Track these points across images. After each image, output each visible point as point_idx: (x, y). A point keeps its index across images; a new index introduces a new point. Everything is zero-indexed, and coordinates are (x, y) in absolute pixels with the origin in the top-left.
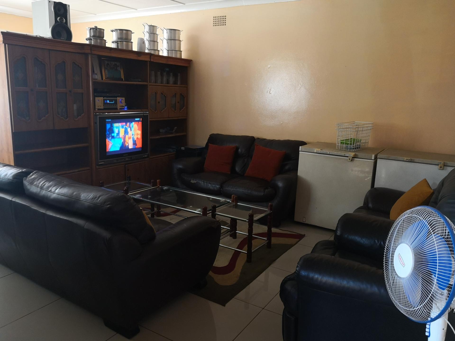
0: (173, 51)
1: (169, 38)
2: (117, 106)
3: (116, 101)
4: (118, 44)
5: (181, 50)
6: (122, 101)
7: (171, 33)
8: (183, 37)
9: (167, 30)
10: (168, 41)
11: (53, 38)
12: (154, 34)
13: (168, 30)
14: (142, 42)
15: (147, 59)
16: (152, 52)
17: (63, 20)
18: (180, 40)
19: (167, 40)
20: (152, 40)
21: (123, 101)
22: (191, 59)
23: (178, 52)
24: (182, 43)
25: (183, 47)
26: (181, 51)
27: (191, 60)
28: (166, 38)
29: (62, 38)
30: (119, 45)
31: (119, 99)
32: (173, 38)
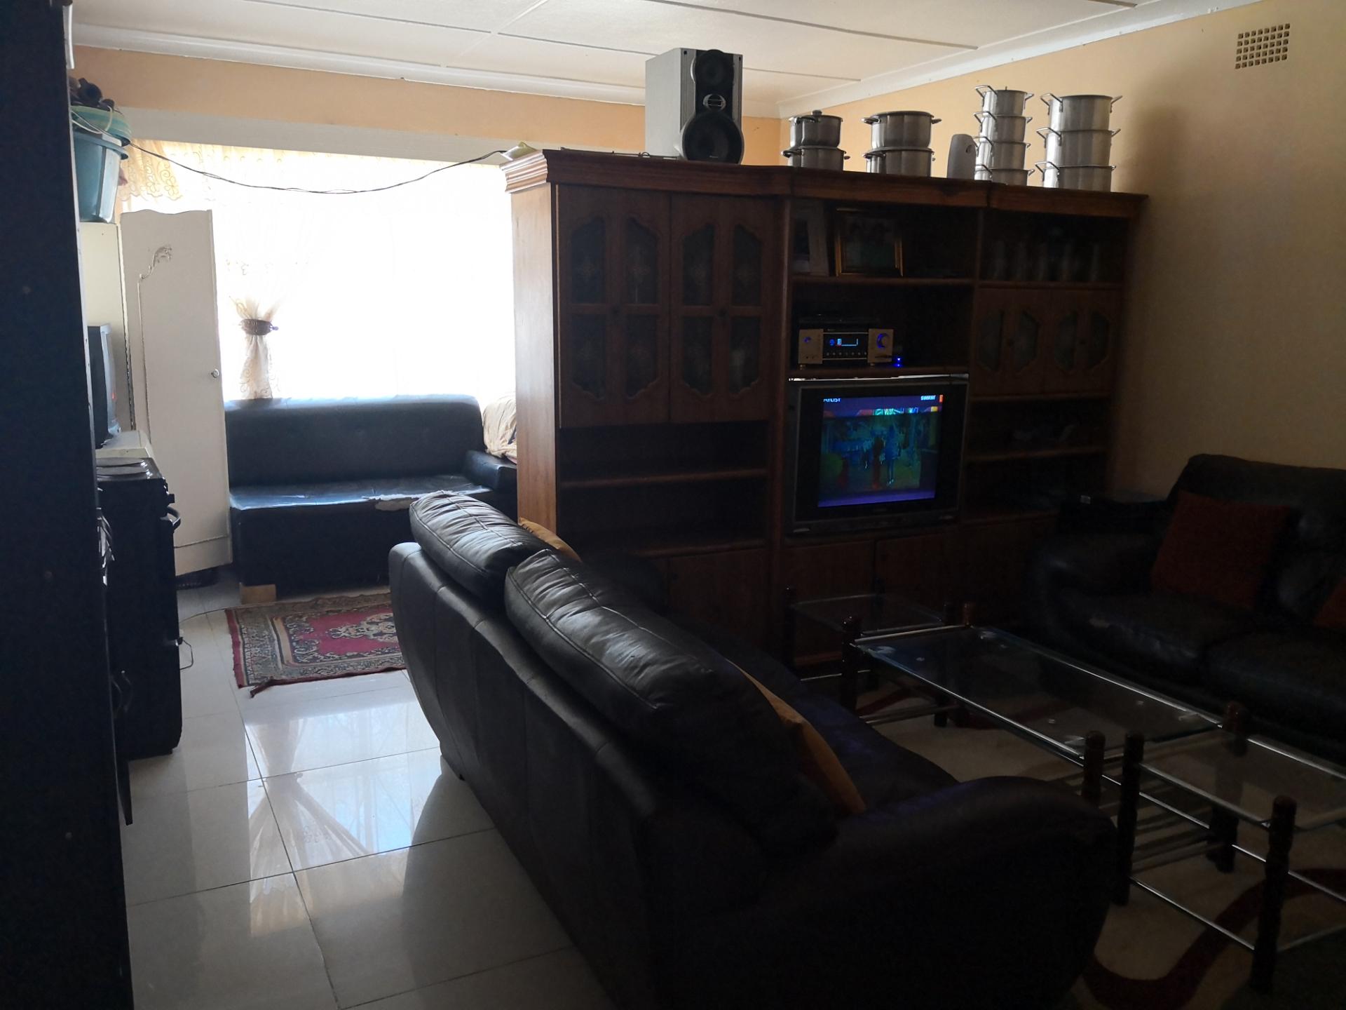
0: (1081, 170)
1: (1070, 128)
2: (866, 356)
3: (864, 339)
4: (883, 159)
5: (1111, 164)
6: (884, 340)
7: (1074, 109)
8: (1119, 120)
9: (1061, 102)
10: (1062, 136)
11: (686, 160)
12: (1016, 117)
13: (1066, 102)
14: (964, 148)
15: (978, 201)
16: (1003, 179)
17: (720, 103)
18: (1110, 129)
19: (1060, 136)
20: (1004, 137)
21: (888, 341)
22: (1145, 193)
23: (1098, 172)
24: (1114, 140)
25: (1119, 153)
26: (1110, 169)
27: (1146, 197)
28: (1056, 130)
29: (713, 157)
30: (888, 162)
31: (873, 333)
32: (1081, 127)
